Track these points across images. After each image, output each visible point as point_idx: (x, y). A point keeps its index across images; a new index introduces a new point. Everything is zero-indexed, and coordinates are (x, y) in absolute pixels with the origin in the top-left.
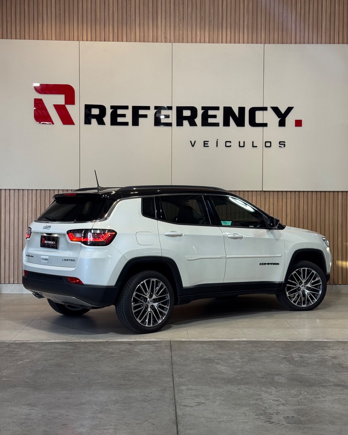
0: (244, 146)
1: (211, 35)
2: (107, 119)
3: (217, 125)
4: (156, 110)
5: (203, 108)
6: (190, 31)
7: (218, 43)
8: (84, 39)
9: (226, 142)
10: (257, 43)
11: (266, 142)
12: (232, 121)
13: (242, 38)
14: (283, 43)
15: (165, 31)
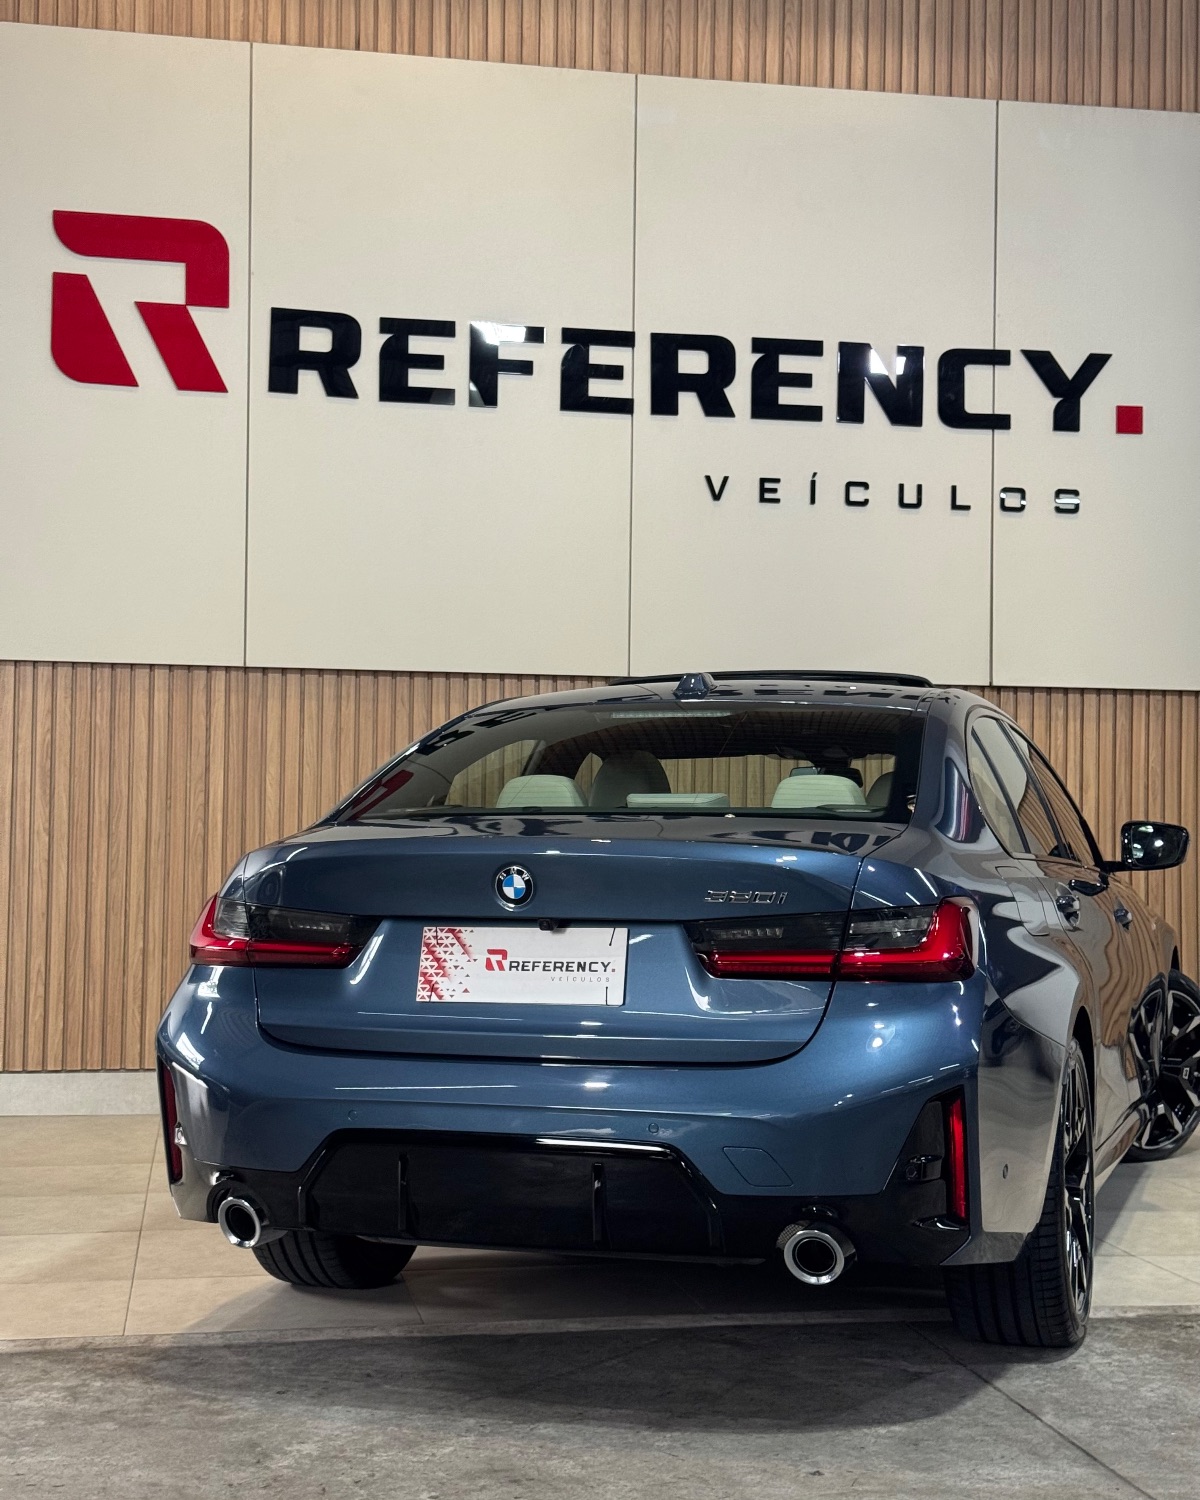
0: (918, 505)
1: (788, 53)
2: (365, 373)
3: (813, 414)
4: (569, 346)
5: (758, 344)
6: (704, 33)
7: (815, 85)
8: (269, 38)
9: (849, 485)
10: (968, 96)
11: (1005, 490)
12: (871, 404)
13: (910, 70)
14: (1066, 102)
15: (604, 25)
